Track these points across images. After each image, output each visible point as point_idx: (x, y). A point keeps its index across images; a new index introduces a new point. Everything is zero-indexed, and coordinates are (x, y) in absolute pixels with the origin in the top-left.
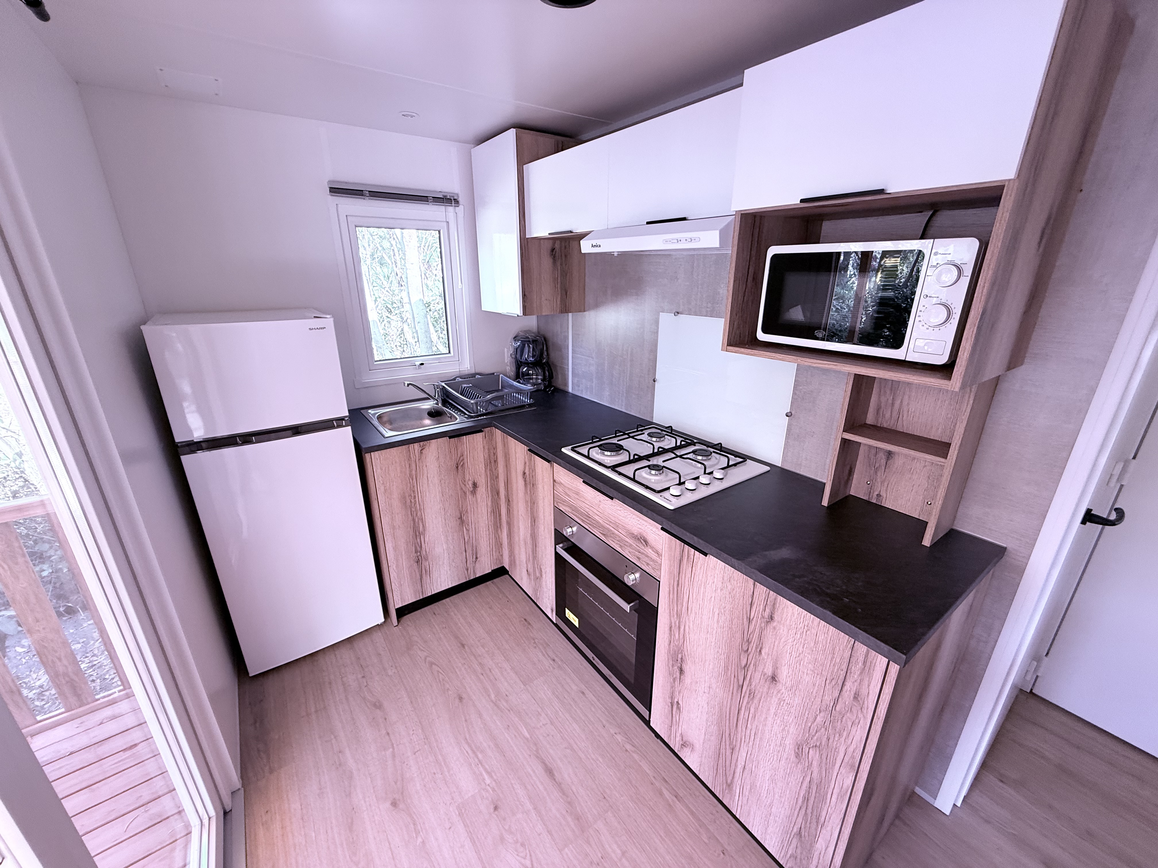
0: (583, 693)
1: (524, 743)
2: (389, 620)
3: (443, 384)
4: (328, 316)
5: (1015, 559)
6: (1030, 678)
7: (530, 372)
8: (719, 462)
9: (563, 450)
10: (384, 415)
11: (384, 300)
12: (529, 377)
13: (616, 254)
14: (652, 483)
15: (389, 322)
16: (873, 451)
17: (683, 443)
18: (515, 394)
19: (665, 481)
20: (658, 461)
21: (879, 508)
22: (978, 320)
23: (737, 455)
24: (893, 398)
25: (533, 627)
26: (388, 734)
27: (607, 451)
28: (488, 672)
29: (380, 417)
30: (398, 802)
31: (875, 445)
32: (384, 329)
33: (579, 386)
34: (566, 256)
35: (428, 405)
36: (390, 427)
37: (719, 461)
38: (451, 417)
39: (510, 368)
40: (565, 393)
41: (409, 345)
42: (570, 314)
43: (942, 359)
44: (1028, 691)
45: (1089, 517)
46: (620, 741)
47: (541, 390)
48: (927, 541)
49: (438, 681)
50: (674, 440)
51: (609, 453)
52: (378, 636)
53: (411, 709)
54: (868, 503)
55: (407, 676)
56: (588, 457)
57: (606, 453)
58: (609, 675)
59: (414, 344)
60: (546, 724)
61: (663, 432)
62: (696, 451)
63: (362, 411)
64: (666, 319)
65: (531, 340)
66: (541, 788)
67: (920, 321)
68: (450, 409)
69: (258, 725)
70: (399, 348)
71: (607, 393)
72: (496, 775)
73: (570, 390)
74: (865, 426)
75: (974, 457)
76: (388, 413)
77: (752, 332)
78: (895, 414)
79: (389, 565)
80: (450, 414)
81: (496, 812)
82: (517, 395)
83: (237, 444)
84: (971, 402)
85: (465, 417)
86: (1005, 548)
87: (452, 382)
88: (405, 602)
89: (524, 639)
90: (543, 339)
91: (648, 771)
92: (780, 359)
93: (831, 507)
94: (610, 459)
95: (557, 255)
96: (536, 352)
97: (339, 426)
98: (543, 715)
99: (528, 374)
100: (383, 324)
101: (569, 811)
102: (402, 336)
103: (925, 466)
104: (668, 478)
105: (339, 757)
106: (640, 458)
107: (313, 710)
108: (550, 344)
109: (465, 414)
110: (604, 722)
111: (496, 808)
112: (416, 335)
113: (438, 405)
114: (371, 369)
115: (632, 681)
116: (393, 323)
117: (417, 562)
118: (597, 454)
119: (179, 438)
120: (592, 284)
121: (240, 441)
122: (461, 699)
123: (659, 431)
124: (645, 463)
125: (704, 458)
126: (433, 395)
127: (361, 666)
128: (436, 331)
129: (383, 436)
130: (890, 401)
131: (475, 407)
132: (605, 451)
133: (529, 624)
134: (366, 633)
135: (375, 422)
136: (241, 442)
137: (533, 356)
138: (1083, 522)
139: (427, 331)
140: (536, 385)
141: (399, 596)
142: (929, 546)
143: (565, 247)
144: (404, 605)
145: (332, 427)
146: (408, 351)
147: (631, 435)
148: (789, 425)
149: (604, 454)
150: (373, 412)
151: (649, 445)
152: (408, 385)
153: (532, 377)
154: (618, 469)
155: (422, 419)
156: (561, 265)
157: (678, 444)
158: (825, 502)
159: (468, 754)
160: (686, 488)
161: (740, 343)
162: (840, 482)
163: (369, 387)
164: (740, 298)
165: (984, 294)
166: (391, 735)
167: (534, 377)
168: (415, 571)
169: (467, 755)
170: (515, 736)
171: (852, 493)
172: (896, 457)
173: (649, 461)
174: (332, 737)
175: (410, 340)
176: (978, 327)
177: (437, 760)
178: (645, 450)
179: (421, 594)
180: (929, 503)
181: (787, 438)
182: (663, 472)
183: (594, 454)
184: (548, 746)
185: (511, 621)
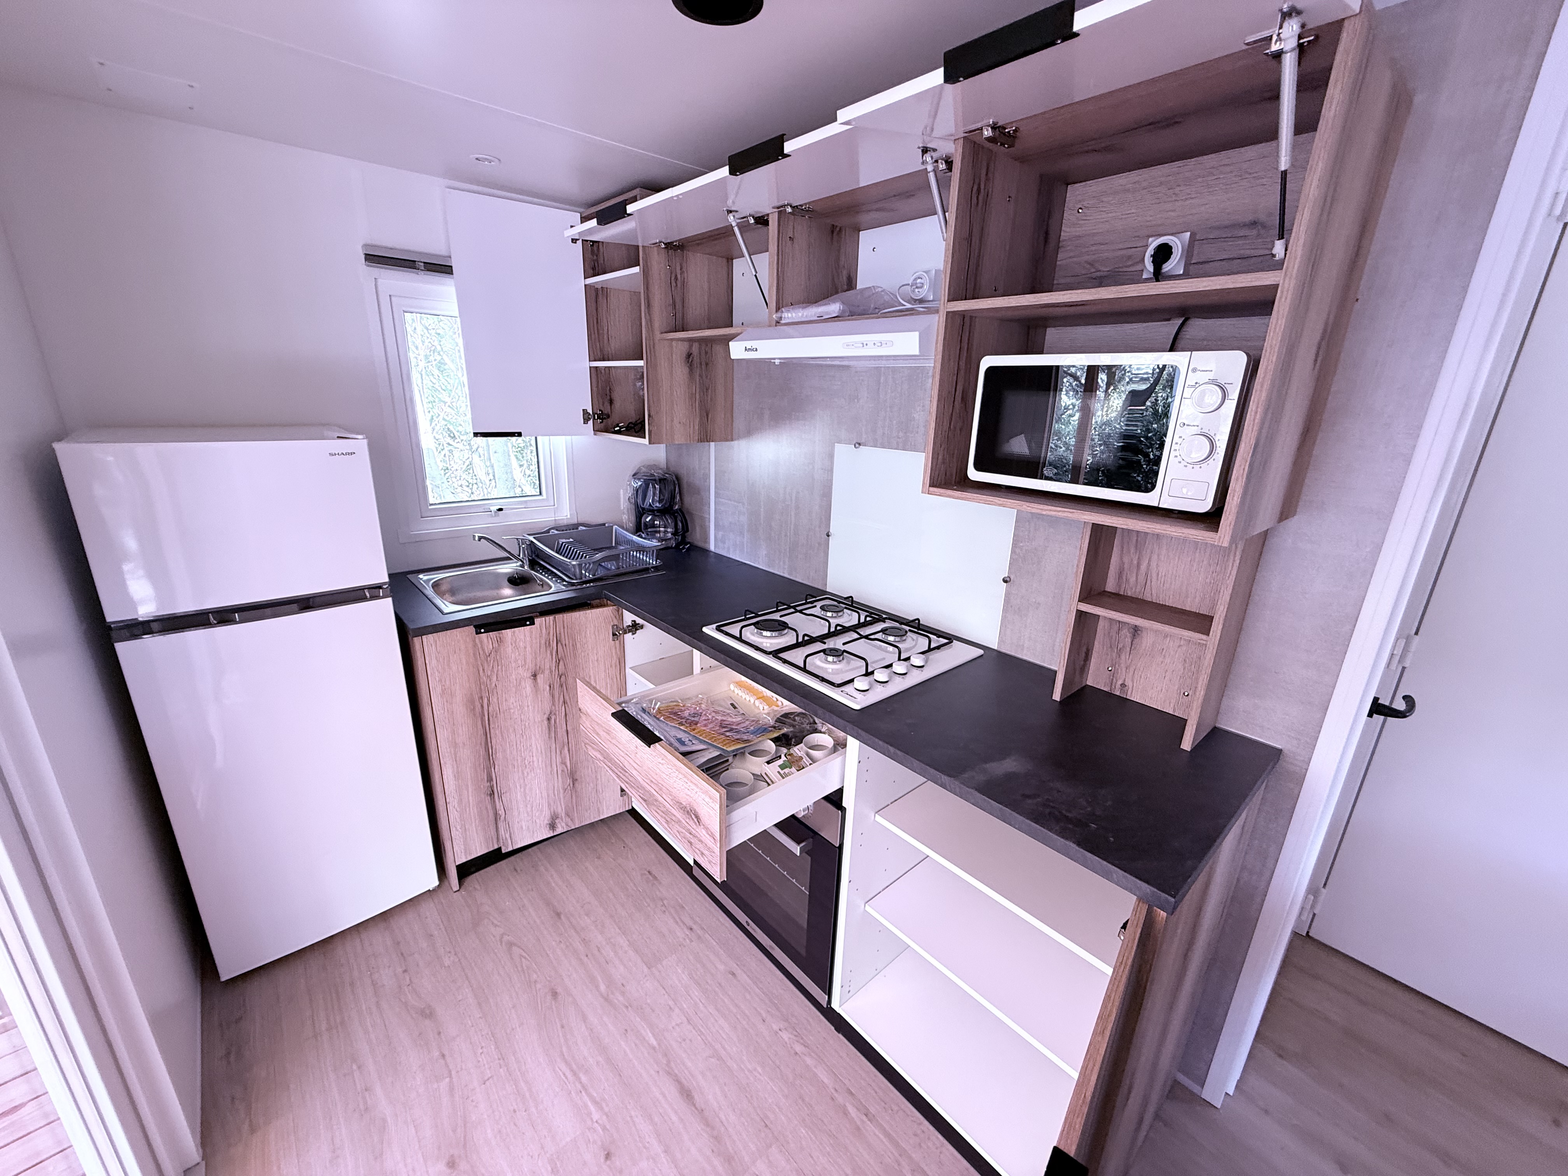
0: (733, 974)
1: (648, 1053)
2: (446, 883)
3: (531, 538)
4: (360, 437)
5: (1292, 763)
6: (1306, 917)
7: (656, 522)
8: (916, 645)
9: (705, 629)
10: (444, 581)
11: (444, 419)
12: (654, 529)
13: (777, 362)
14: (829, 673)
15: (451, 451)
16: (1116, 627)
17: (868, 619)
18: (635, 553)
19: (847, 671)
20: (837, 643)
21: (1124, 702)
22: (1250, 455)
23: (939, 634)
24: (1139, 558)
25: (660, 883)
26: (443, 1056)
27: (767, 631)
28: (596, 952)
29: (436, 585)
30: (457, 1161)
31: (1120, 619)
32: (444, 461)
33: (724, 543)
34: (707, 364)
35: (508, 568)
36: (451, 599)
37: (916, 643)
38: (542, 585)
39: (627, 517)
40: (706, 551)
41: (480, 485)
42: (712, 444)
43: (1205, 506)
44: (1304, 935)
45: (1377, 708)
46: (786, 1039)
47: (671, 548)
48: (1187, 744)
49: (520, 969)
50: (857, 615)
51: (768, 634)
52: (429, 909)
53: (479, 1016)
54: (1109, 695)
55: (473, 964)
56: (740, 639)
57: (765, 633)
58: (771, 947)
59: (488, 483)
60: (682, 1023)
61: (841, 605)
62: (887, 630)
63: (408, 576)
64: (843, 452)
65: (657, 478)
66: (674, 1118)
67: (1176, 456)
68: (541, 574)
69: (232, 1058)
70: (465, 488)
71: (763, 552)
72: (607, 1105)
73: (712, 548)
74: (1104, 593)
75: (1239, 634)
76: (448, 579)
77: (961, 470)
78: (1141, 578)
79: (448, 800)
80: (542, 580)
81: (608, 1162)
82: (638, 555)
83: (210, 624)
84: (1238, 562)
85: (564, 585)
86: (1280, 751)
87: (544, 536)
88: (470, 854)
89: (648, 900)
90: (674, 477)
91: (826, 1081)
92: (1000, 505)
93: (1066, 701)
94: (770, 641)
95: (695, 362)
96: (664, 496)
97: (374, 597)
98: (677, 1010)
99: (654, 526)
100: (443, 453)
101: (715, 1150)
102: (471, 471)
103: (1180, 646)
104: (850, 667)
105: (364, 1098)
106: (812, 640)
107: (324, 1026)
108: (685, 486)
109: (564, 580)
110: (764, 1015)
111: (608, 1156)
112: (491, 471)
113: (523, 567)
114: (423, 516)
115: (803, 952)
116: (456, 453)
117: (491, 795)
118: (753, 634)
119: (112, 615)
120: (742, 403)
121: (215, 619)
122: (555, 994)
123: (835, 603)
124: (818, 646)
125: (898, 639)
126: (516, 553)
127: (402, 954)
128: (521, 466)
129: (442, 612)
130: (1135, 562)
131: (578, 570)
132: (764, 630)
133: (655, 878)
134: (411, 903)
135: (430, 592)
136: (215, 622)
137: (660, 501)
138: (1370, 715)
139: (508, 465)
140: (666, 540)
141: (463, 847)
142: (1189, 750)
143: (706, 353)
144: (469, 858)
145: (364, 599)
146: (479, 492)
147: (799, 608)
148: (1008, 595)
149: (761, 634)
150: (426, 578)
151: (823, 621)
152: (480, 538)
153: (658, 529)
154: (781, 655)
155: (499, 587)
156: (700, 376)
157: (862, 620)
158: (1057, 696)
159: (566, 1078)
160: (875, 680)
161: (945, 484)
162: (1075, 669)
163: (419, 541)
164: (945, 423)
165: (1257, 421)
166: (449, 1059)
167: (662, 529)
168: (486, 808)
169: (564, 1078)
170: (636, 1045)
171: (1089, 683)
172: (1144, 634)
173: (825, 643)
174: (355, 1067)
175: (481, 475)
176: (1250, 465)
177: (518, 1091)
178: (818, 628)
179: (495, 841)
180: (1186, 694)
181: (1005, 610)
182: (843, 659)
183: (749, 635)
184: (684, 1055)
185: (628, 876)
